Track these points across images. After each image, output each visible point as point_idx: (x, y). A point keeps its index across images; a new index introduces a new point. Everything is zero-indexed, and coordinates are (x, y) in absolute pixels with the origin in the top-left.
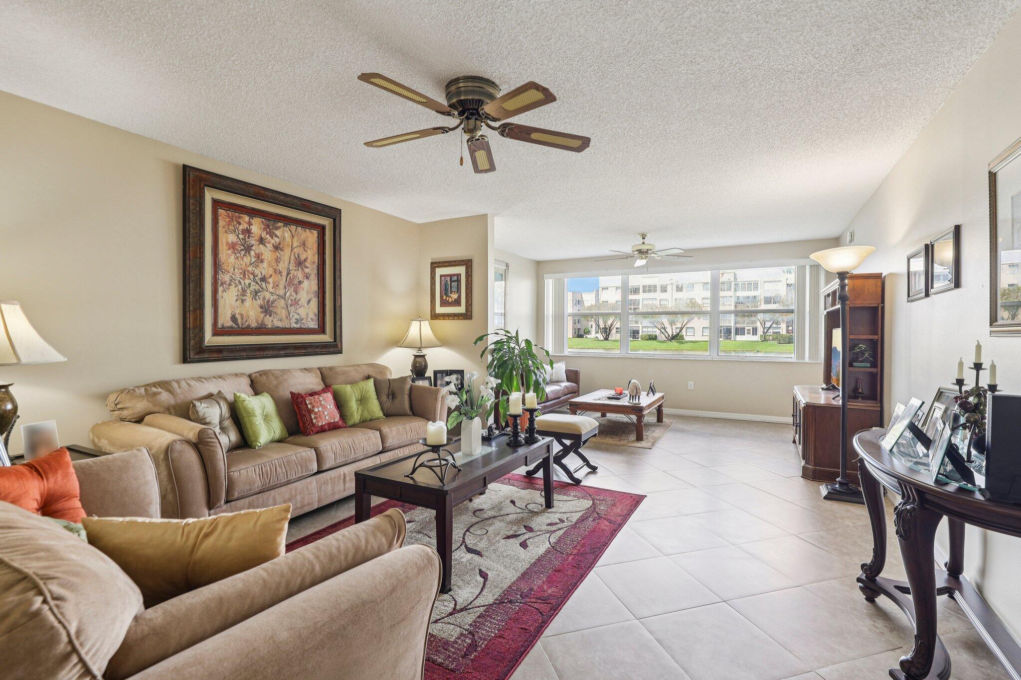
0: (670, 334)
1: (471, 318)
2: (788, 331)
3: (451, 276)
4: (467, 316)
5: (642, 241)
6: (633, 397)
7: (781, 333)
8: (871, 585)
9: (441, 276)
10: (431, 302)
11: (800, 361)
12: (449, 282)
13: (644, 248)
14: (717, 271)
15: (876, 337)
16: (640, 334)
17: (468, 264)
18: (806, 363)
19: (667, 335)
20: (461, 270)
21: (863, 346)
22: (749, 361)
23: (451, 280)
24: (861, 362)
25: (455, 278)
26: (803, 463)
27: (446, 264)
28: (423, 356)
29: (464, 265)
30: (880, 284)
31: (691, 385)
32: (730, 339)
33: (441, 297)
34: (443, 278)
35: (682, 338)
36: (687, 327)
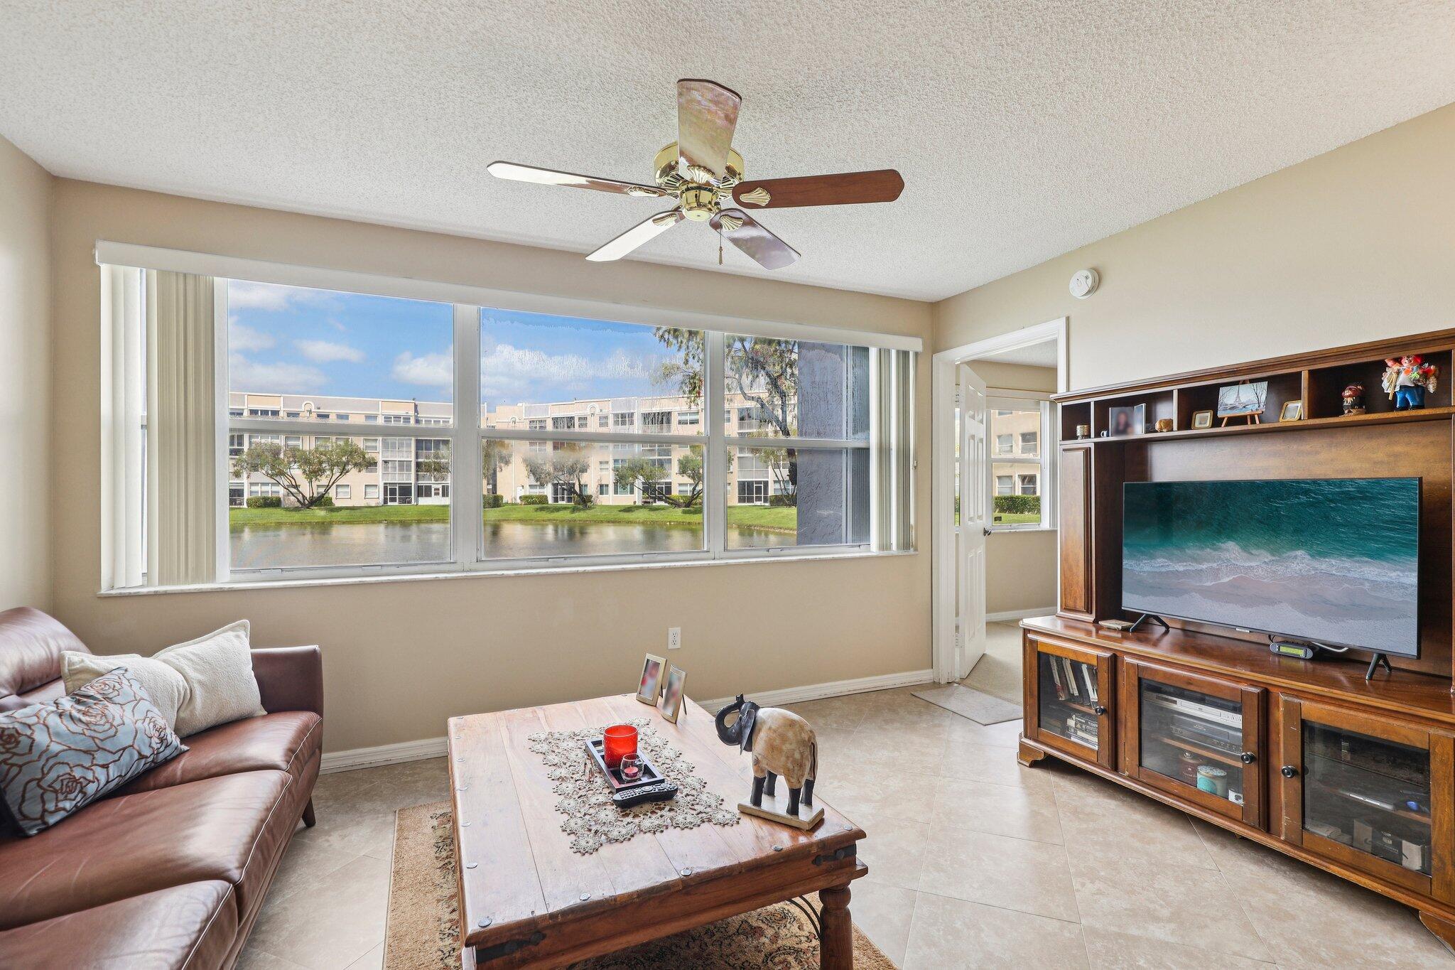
0: (308, 496)
16: (246, 496)
19: (300, 497)
31: (675, 636)
32: (410, 502)
35: (329, 502)
36: (337, 486)
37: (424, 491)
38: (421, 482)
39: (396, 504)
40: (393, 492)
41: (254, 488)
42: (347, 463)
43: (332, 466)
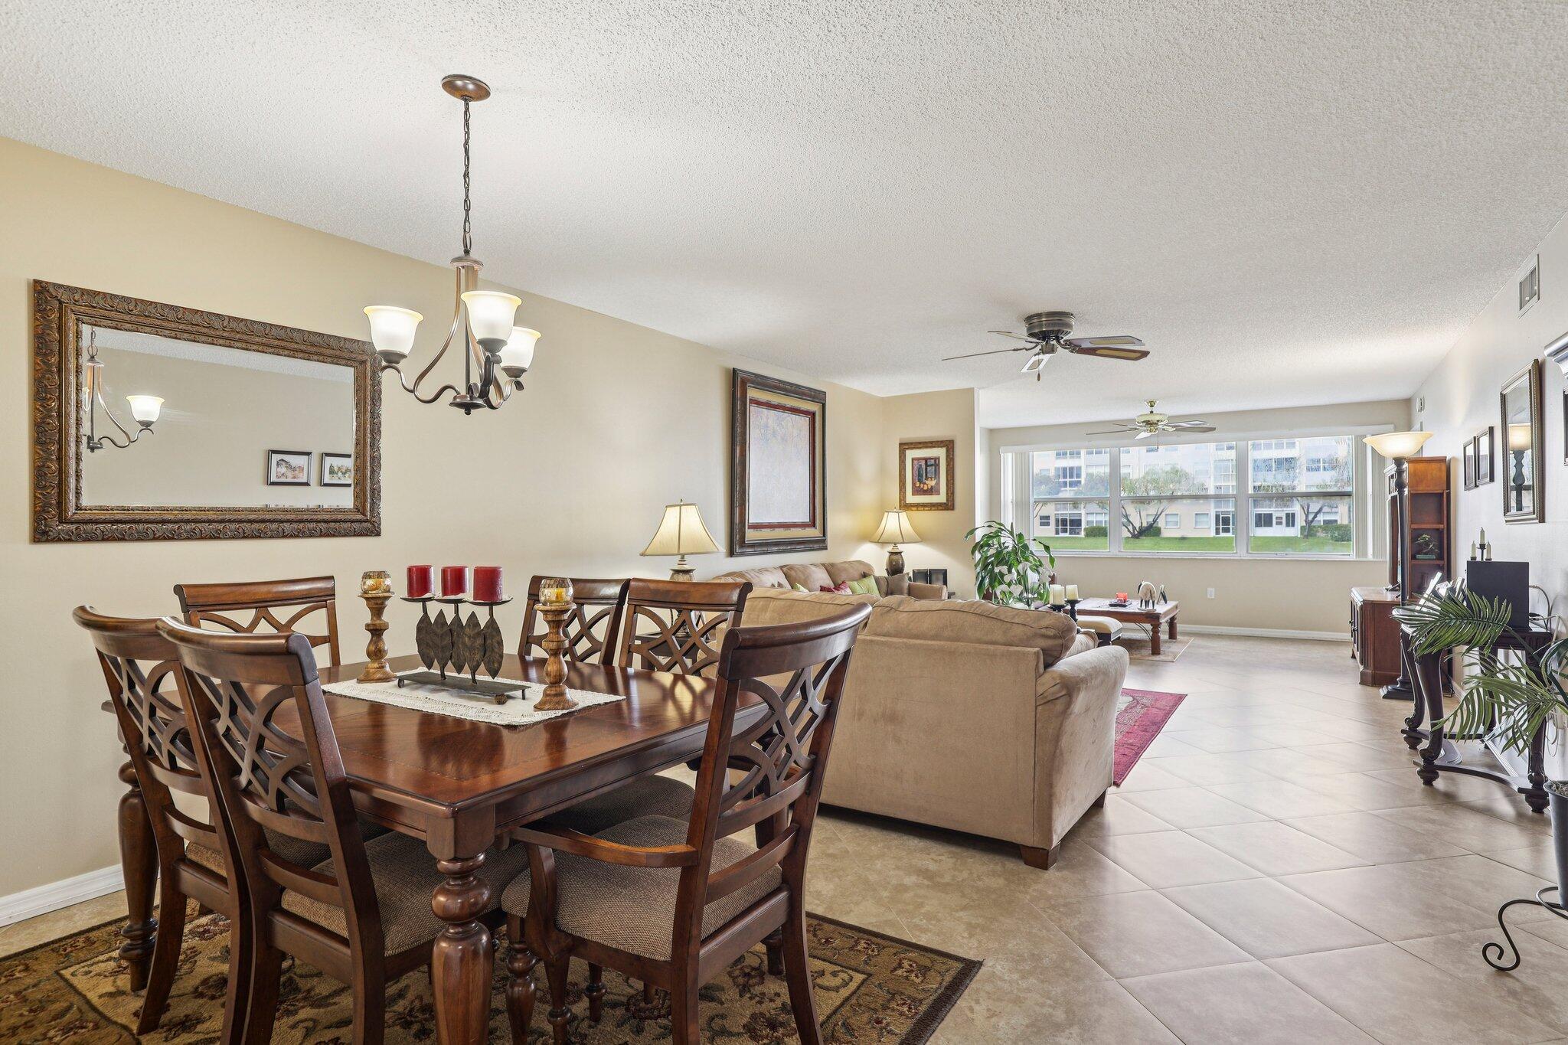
0: (1137, 526)
1: (953, 509)
3: (926, 460)
4: (949, 506)
5: (1150, 409)
6: (1146, 602)
7: (1337, 521)
8: (1413, 734)
9: (913, 460)
10: (900, 490)
11: (1361, 559)
12: (924, 467)
13: (1154, 418)
14: (1244, 443)
15: (1441, 526)
16: (1084, 525)
17: (949, 445)
18: (1367, 561)
20: (940, 453)
21: (1427, 537)
22: (1291, 560)
23: (926, 463)
24: (1426, 554)
25: (933, 462)
26: (1361, 668)
27: (920, 446)
28: (900, 553)
29: (944, 446)
30: (1444, 468)
31: (1211, 592)
33: (914, 484)
34: (915, 462)
35: (1159, 532)
36: (1166, 515)
37: (1264, 520)
39: (1229, 535)
41: (1091, 518)
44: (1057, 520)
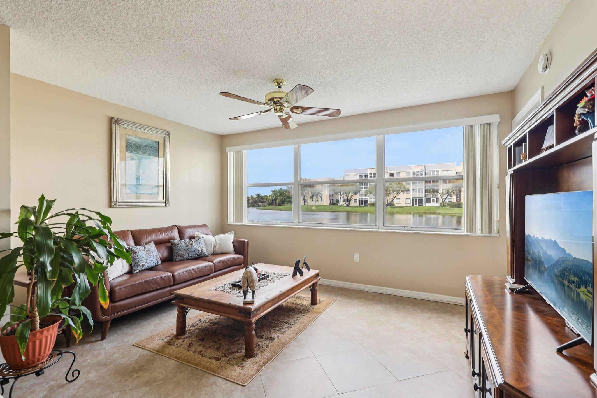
2: (457, 200)
7: (453, 202)
11: (471, 234)
16: (369, 202)
18: (477, 236)
31: (356, 257)
32: (422, 205)
35: (393, 205)
36: (396, 199)
37: (428, 201)
38: (427, 197)
39: (417, 206)
40: (416, 201)
41: (371, 200)
42: (399, 190)
43: (394, 191)
44: (360, 200)
